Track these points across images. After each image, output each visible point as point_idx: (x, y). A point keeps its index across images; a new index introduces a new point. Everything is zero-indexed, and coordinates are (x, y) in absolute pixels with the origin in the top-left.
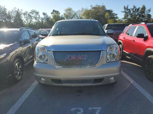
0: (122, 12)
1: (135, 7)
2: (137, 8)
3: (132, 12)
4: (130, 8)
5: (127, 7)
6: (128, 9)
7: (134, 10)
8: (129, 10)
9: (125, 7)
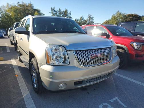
0: (50, 13)
1: (60, 10)
2: (62, 11)
3: (58, 14)
4: (56, 10)
5: (54, 9)
6: (54, 11)
7: (60, 12)
8: (56, 11)
9: (51, 8)
